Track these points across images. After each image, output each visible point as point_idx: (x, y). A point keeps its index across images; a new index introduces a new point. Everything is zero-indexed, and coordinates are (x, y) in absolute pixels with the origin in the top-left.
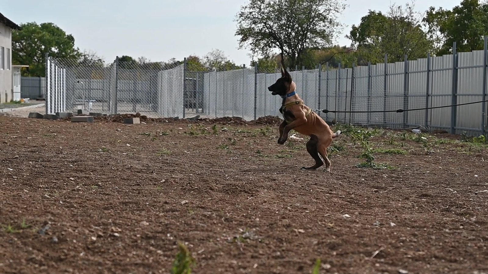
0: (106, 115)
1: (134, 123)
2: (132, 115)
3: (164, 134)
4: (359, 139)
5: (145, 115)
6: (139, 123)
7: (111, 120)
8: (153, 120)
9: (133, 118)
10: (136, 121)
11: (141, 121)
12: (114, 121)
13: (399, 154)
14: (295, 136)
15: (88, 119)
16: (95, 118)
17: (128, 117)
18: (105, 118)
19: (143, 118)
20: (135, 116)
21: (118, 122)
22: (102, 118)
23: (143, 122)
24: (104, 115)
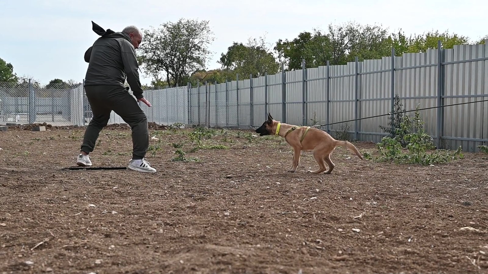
0: (20, 125)
1: (40, 130)
2: (39, 124)
3: (51, 139)
4: (192, 138)
5: (50, 124)
6: (45, 130)
7: (23, 128)
8: (56, 127)
9: (40, 127)
10: (43, 129)
11: (46, 128)
12: (25, 129)
13: (221, 149)
14: (155, 137)
15: (2, 128)
16: (9, 128)
17: (37, 126)
18: (18, 127)
19: (49, 126)
20: (42, 125)
21: (28, 130)
22: (15, 128)
23: (48, 130)
24: (18, 125)
